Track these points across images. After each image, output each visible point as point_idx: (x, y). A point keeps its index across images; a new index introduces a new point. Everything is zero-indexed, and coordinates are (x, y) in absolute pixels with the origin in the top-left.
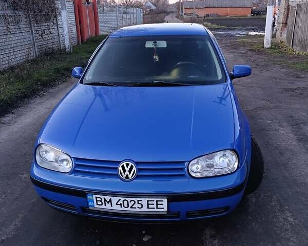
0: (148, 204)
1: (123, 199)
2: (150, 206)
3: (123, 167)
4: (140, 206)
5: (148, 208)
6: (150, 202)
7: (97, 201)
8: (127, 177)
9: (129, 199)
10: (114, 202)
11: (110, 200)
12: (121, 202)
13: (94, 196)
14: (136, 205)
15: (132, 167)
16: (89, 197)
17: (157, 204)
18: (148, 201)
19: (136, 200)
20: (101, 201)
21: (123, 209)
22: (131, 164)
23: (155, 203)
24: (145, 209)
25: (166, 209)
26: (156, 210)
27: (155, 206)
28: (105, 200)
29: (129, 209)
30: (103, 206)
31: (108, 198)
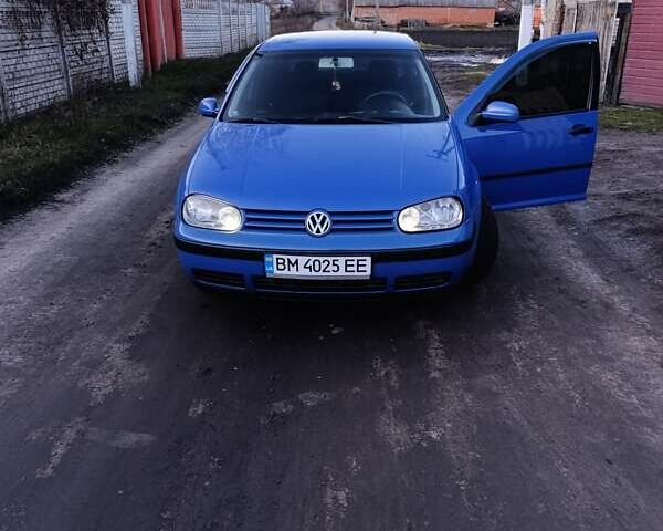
0: (346, 266)
1: (313, 258)
2: (349, 268)
3: (312, 218)
4: (335, 268)
5: (346, 271)
6: (349, 263)
7: (278, 264)
8: (318, 231)
9: (321, 259)
10: (301, 265)
11: (297, 262)
12: (311, 263)
13: (275, 256)
14: (331, 268)
15: (324, 218)
16: (267, 259)
17: (358, 265)
18: (346, 261)
19: (331, 259)
20: (283, 264)
21: (313, 273)
22: (323, 214)
23: (355, 263)
24: (342, 273)
25: (369, 273)
26: (356, 274)
27: (355, 268)
28: (289, 262)
29: (321, 273)
30: (286, 272)
31: (293, 259)
